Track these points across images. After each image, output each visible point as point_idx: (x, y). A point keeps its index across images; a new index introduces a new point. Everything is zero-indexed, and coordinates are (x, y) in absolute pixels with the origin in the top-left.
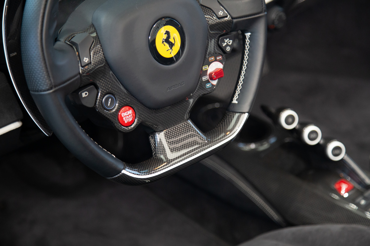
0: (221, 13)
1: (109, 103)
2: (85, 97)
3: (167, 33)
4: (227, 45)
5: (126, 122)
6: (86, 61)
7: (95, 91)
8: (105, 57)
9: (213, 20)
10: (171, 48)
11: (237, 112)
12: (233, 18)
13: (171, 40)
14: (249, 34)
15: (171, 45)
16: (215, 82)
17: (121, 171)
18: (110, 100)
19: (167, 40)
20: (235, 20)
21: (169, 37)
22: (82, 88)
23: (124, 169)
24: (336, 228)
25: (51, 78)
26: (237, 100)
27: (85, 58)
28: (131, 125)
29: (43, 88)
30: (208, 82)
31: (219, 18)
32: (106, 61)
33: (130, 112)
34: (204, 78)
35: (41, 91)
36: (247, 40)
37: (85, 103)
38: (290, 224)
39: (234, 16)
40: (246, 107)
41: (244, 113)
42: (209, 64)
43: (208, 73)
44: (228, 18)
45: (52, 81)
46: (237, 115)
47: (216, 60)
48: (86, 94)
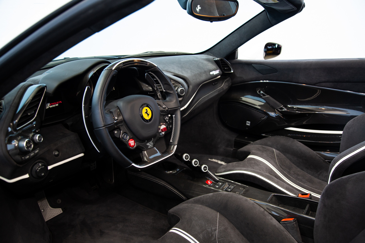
0: (164, 106)
1: (125, 137)
2: (116, 133)
3: (146, 110)
4: (167, 119)
5: (132, 145)
6: (116, 118)
7: (120, 131)
8: (123, 118)
9: (162, 109)
10: (148, 116)
11: (173, 145)
12: (168, 109)
13: (148, 113)
14: (174, 115)
15: (148, 115)
16: (163, 133)
17: (132, 164)
18: (125, 135)
19: (146, 113)
20: (169, 110)
21: (147, 111)
22: (115, 129)
23: (133, 163)
24: (211, 194)
25: (104, 122)
26: (172, 140)
27: (116, 117)
28: (134, 146)
29: (101, 126)
30: (161, 132)
31: (164, 108)
32: (124, 119)
33: (133, 141)
34: (160, 131)
35: (100, 128)
36: (174, 118)
37: (116, 135)
38: (188, 199)
39: (169, 108)
40: (176, 142)
41: (176, 145)
42: (161, 126)
43: (161, 129)
44: (167, 109)
45: (105, 123)
46: (173, 146)
47: (163, 125)
48: (116, 132)
